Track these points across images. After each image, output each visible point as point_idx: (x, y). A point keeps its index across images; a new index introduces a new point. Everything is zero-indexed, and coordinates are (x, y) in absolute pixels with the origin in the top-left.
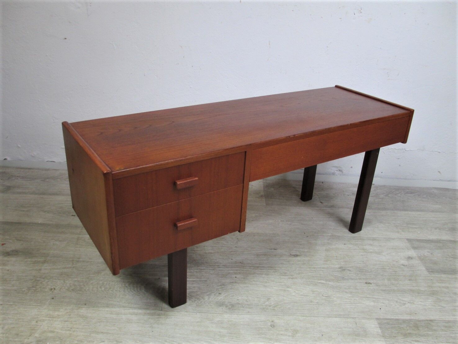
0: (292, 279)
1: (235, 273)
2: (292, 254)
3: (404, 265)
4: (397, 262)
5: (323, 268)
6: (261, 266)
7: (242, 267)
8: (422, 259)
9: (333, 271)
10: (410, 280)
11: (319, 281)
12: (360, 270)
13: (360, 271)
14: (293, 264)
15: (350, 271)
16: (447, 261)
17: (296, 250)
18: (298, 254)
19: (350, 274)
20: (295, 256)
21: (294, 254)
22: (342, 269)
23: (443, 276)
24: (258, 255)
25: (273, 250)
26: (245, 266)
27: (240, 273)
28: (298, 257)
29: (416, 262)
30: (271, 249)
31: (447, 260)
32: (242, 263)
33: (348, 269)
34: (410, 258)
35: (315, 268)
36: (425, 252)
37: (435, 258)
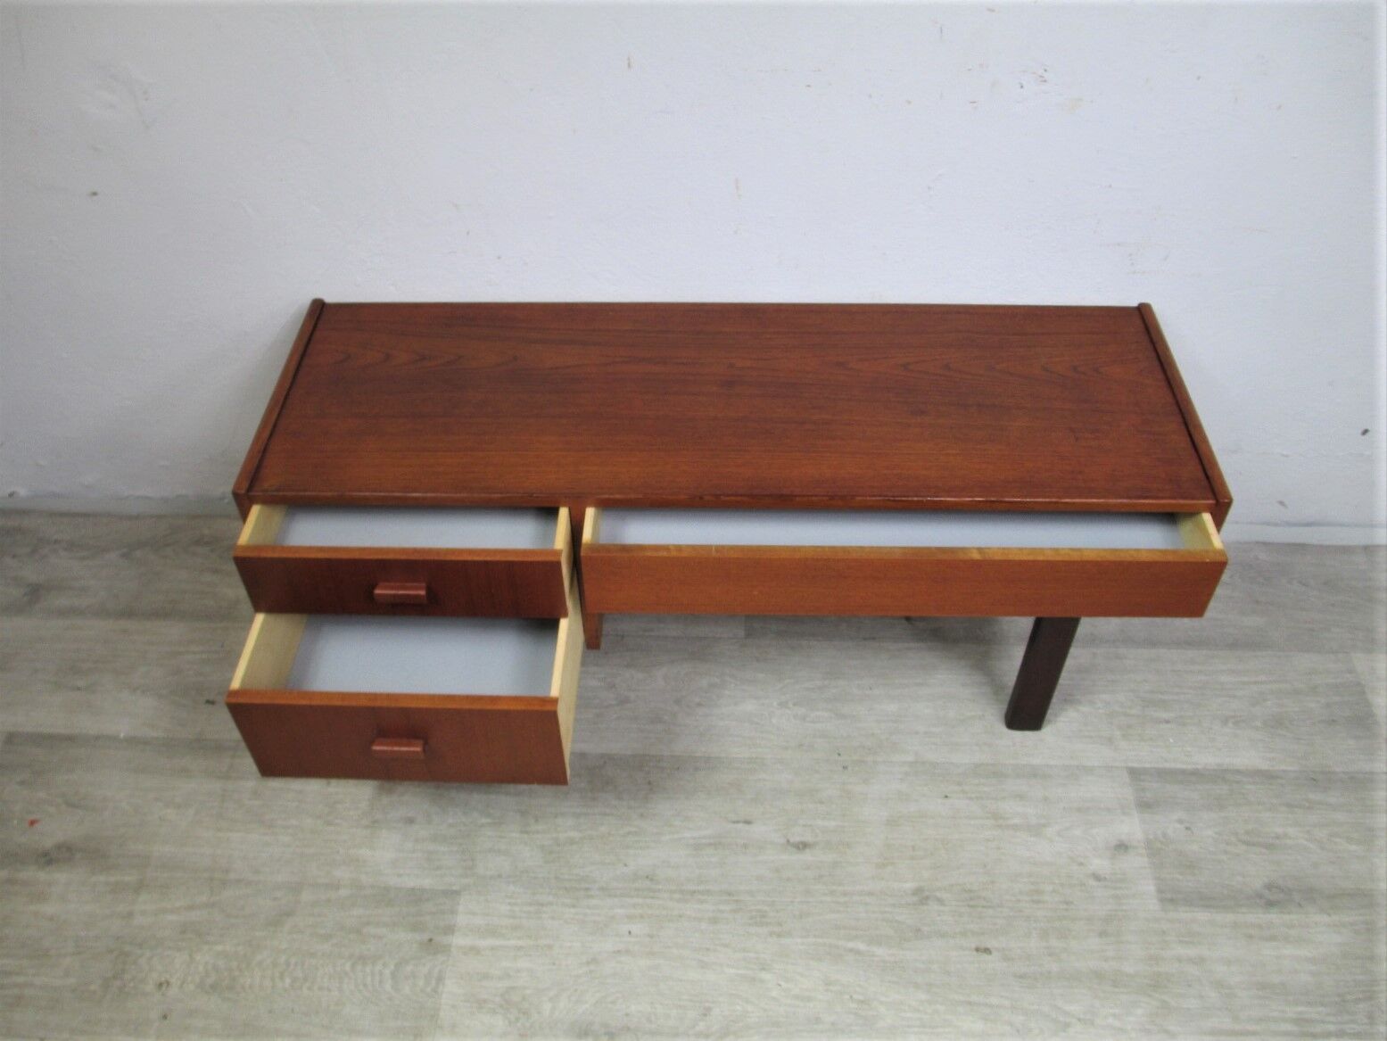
0: (779, 935)
1: (630, 918)
2: (792, 840)
3: (1097, 877)
4: (1081, 864)
5: (870, 894)
6: (701, 888)
7: (651, 894)
8: (1155, 850)
9: (894, 905)
10: (1103, 934)
11: (851, 945)
12: (971, 899)
13: (972, 903)
14: (789, 879)
15: (940, 901)
16: (1224, 857)
17: (804, 826)
18: (809, 838)
19: (939, 915)
20: (798, 848)
21: (797, 839)
22: (922, 897)
23: (1202, 916)
24: (697, 847)
25: (740, 826)
26: (659, 891)
27: (642, 916)
28: (807, 850)
29: (1135, 863)
30: (738, 822)
31: (1226, 852)
32: (652, 880)
33: (938, 894)
34: (1122, 847)
35: (845, 894)
36: (1169, 824)
37: (1195, 847)
